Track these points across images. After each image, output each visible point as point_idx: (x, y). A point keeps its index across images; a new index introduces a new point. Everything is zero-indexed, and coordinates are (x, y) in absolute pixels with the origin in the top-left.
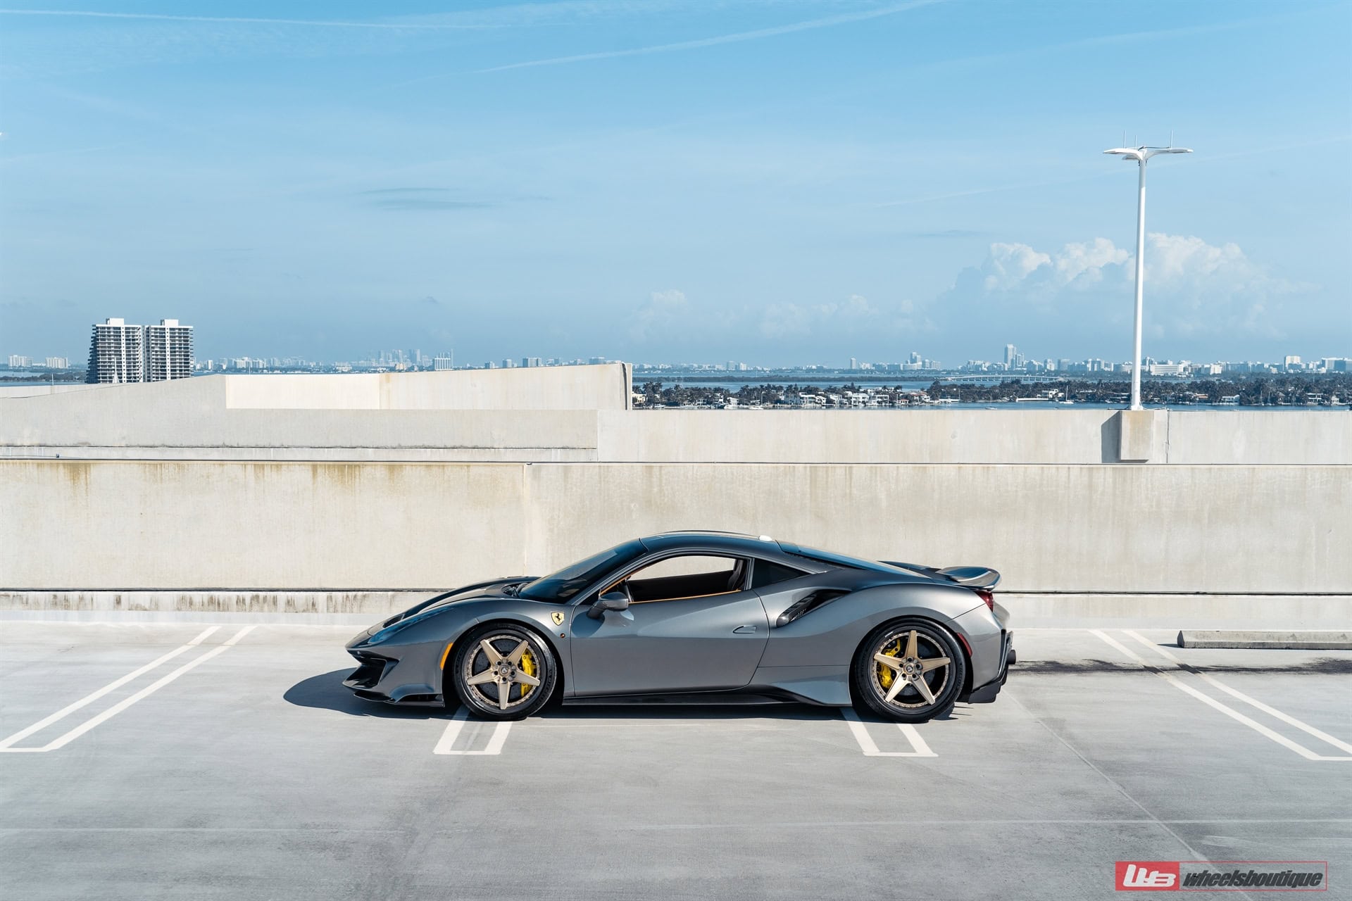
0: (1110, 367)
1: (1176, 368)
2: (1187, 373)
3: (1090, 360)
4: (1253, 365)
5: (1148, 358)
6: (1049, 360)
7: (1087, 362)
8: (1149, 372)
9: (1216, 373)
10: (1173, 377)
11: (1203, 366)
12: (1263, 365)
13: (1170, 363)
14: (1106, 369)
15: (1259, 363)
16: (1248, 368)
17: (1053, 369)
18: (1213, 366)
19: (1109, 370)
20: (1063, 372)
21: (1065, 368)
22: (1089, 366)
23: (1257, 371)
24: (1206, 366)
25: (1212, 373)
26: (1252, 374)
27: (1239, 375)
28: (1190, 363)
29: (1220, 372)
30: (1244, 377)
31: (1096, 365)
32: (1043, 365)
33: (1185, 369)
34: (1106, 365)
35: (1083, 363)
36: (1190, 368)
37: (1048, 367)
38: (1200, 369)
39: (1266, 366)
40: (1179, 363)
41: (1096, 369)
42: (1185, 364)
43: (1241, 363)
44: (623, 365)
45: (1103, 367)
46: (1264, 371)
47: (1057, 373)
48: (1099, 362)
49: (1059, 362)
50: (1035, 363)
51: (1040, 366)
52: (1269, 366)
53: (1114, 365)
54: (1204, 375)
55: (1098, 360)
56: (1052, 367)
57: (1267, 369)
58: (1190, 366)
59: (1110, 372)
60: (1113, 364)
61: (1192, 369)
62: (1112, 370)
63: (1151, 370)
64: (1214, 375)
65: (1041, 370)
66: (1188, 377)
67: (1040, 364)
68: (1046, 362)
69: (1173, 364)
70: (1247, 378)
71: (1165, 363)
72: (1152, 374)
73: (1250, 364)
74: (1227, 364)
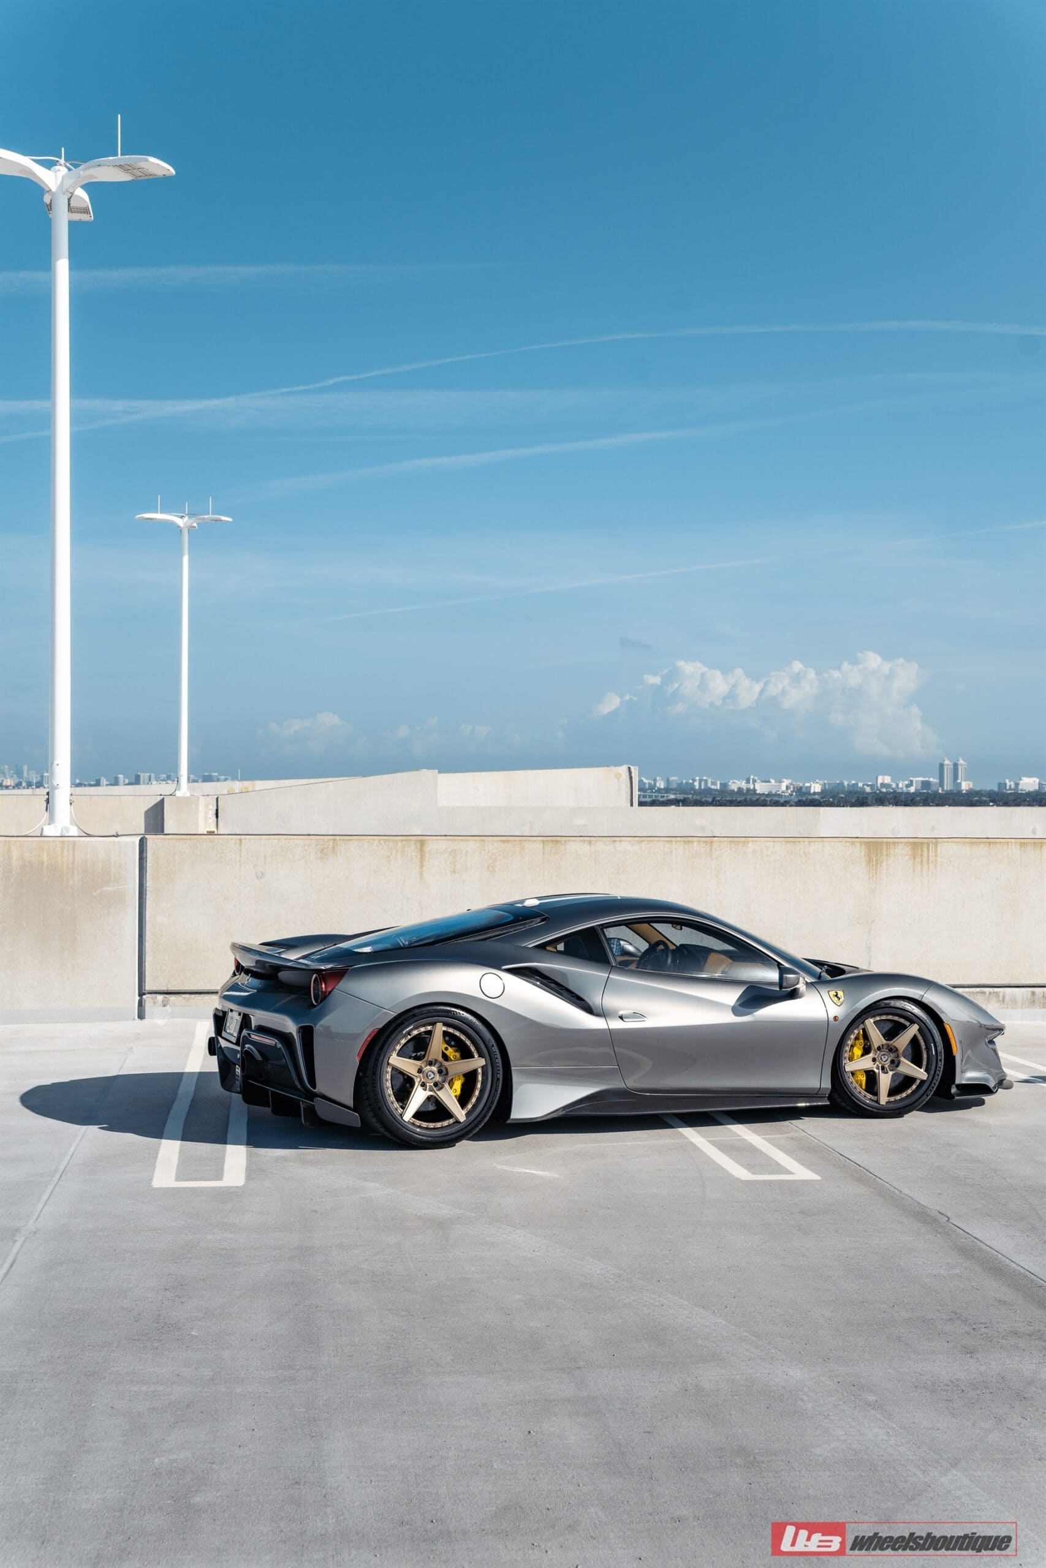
0: (716, 785)
1: (780, 787)
2: (789, 791)
3: (697, 778)
4: (848, 784)
5: (752, 777)
6: (658, 778)
7: (694, 780)
8: (754, 790)
9: (816, 791)
10: (776, 795)
11: (804, 785)
12: (857, 784)
13: (773, 781)
14: (713, 787)
15: (853, 782)
16: (844, 786)
17: (662, 787)
18: (813, 785)
19: (715, 788)
20: (672, 789)
21: (674, 786)
22: (696, 784)
23: (851, 789)
24: (807, 785)
25: (812, 791)
26: (850, 792)
27: (838, 793)
28: (790, 781)
29: (820, 791)
30: (842, 796)
31: (703, 783)
32: (652, 783)
33: (787, 788)
34: (713, 783)
35: (691, 781)
36: (792, 787)
37: (658, 785)
38: (801, 787)
39: (860, 785)
40: (781, 782)
41: (703, 787)
42: (786, 782)
43: (838, 782)
44: (629, 768)
45: (709, 785)
46: (859, 790)
47: (667, 790)
48: (706, 781)
49: (668, 780)
50: (645, 781)
51: (649, 784)
52: (863, 785)
53: (721, 784)
54: (805, 794)
55: (705, 778)
56: (661, 784)
57: (861, 788)
58: (791, 784)
59: (716, 790)
60: (718, 783)
61: (794, 788)
62: (718, 788)
63: (756, 788)
64: (815, 793)
65: (652, 787)
66: (791, 795)
67: (650, 781)
68: (655, 780)
69: (775, 782)
70: (846, 796)
71: (770, 782)
72: (758, 792)
73: (846, 783)
74: (825, 784)
